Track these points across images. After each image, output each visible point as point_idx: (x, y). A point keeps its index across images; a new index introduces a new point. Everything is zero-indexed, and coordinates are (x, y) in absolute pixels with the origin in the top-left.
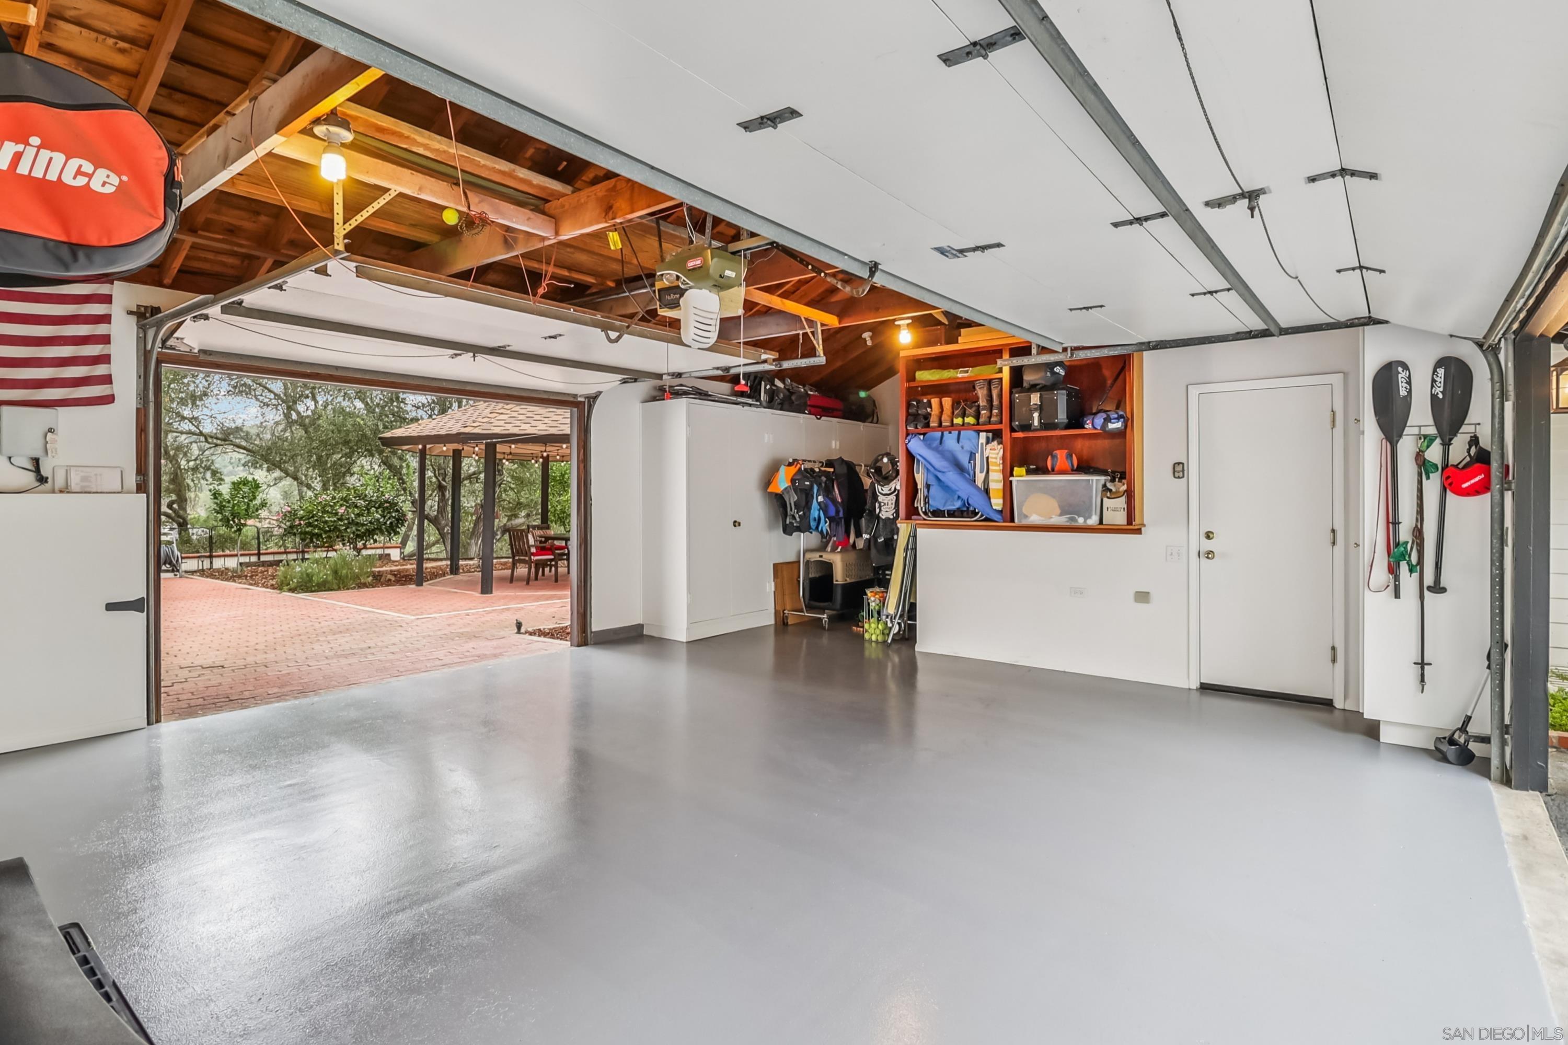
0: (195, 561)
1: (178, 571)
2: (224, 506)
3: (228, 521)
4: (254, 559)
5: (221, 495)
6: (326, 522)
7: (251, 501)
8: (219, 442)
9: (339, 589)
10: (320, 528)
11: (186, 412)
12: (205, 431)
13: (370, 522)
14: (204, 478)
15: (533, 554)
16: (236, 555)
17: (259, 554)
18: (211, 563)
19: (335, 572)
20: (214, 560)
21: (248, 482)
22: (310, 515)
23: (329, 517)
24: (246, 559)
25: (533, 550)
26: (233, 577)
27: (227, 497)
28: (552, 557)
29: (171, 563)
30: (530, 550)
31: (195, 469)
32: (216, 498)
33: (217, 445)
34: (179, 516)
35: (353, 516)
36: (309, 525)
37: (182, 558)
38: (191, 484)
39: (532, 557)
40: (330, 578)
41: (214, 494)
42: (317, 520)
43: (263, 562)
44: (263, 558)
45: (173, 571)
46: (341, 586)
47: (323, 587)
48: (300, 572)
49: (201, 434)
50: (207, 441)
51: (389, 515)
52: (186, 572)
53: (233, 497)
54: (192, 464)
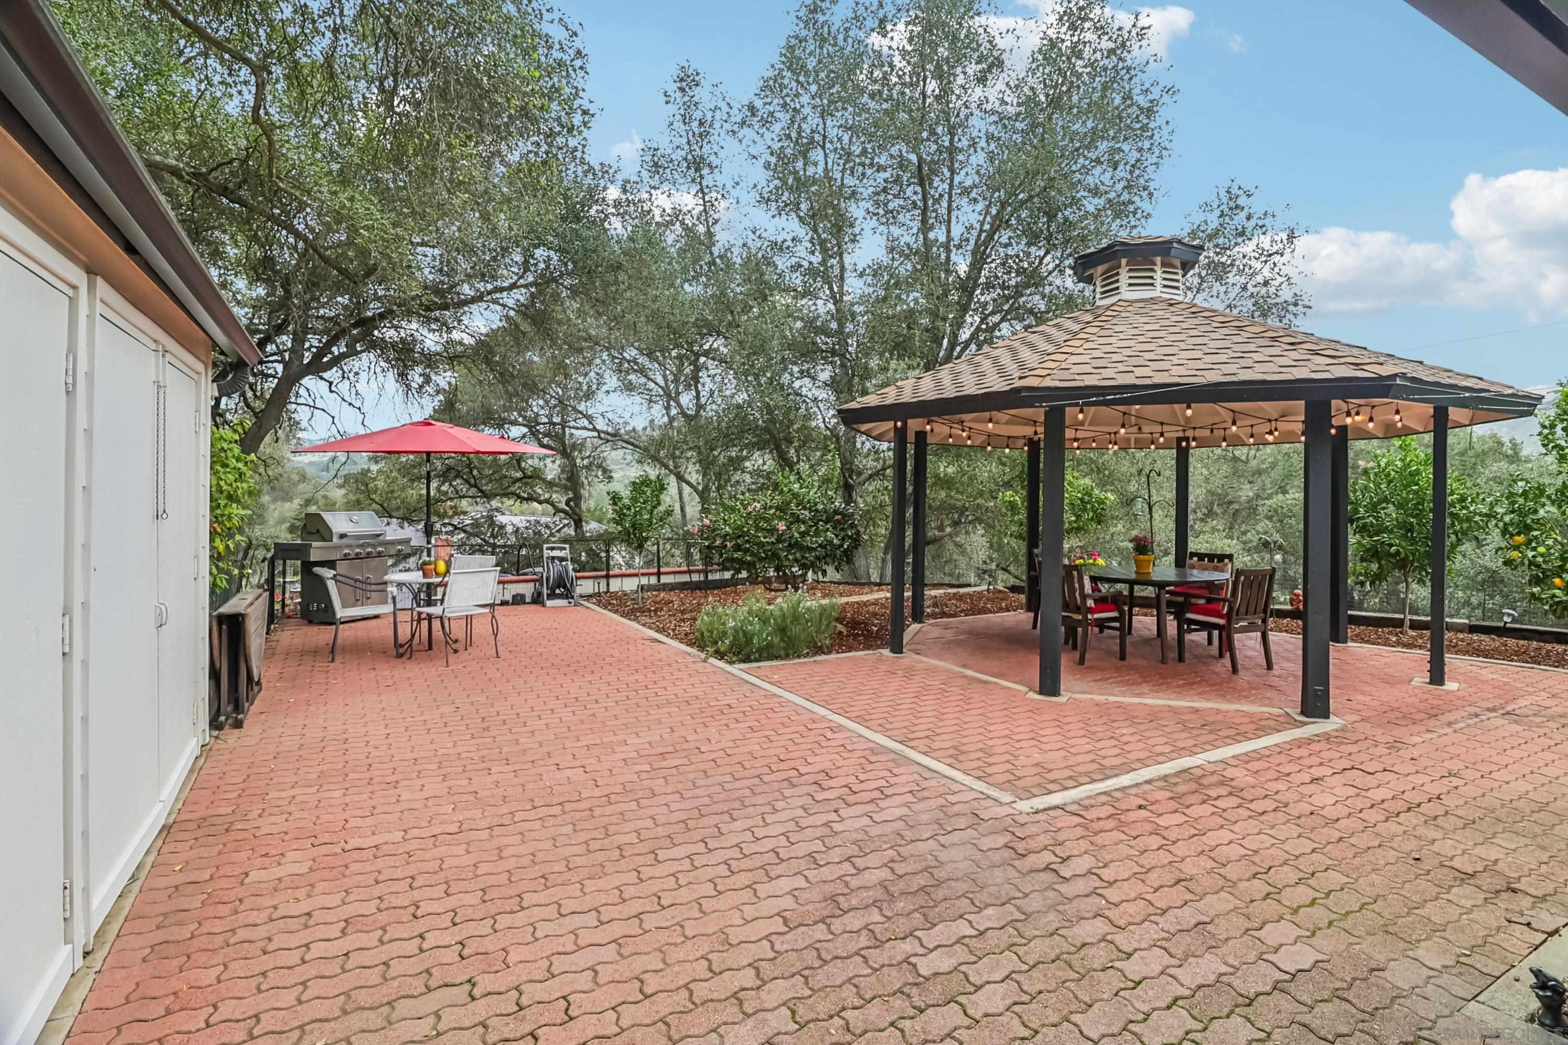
0: (590, 583)
1: (572, 597)
2: (624, 515)
3: (629, 534)
4: (653, 580)
5: (620, 499)
6: (762, 545)
7: (655, 507)
8: (609, 438)
9: (787, 656)
10: (753, 554)
11: (582, 407)
12: (598, 427)
13: (820, 546)
14: (596, 476)
15: (1091, 610)
16: (636, 575)
17: (659, 574)
18: (608, 585)
19: (782, 630)
20: (612, 581)
21: (651, 481)
22: (739, 533)
23: (765, 537)
24: (644, 581)
25: (1090, 603)
26: (633, 611)
27: (626, 501)
28: (1114, 614)
29: (565, 587)
30: (1085, 602)
31: (588, 468)
32: (615, 504)
33: (608, 441)
34: (575, 513)
35: (796, 535)
36: (737, 548)
37: (577, 578)
38: (586, 482)
39: (1090, 616)
40: (776, 640)
41: (613, 498)
42: (748, 542)
43: (664, 584)
44: (665, 579)
45: (567, 598)
46: (791, 652)
47: (767, 653)
48: (733, 628)
49: (595, 429)
50: (599, 437)
51: (843, 533)
52: (581, 596)
53: (634, 500)
54: (586, 462)
